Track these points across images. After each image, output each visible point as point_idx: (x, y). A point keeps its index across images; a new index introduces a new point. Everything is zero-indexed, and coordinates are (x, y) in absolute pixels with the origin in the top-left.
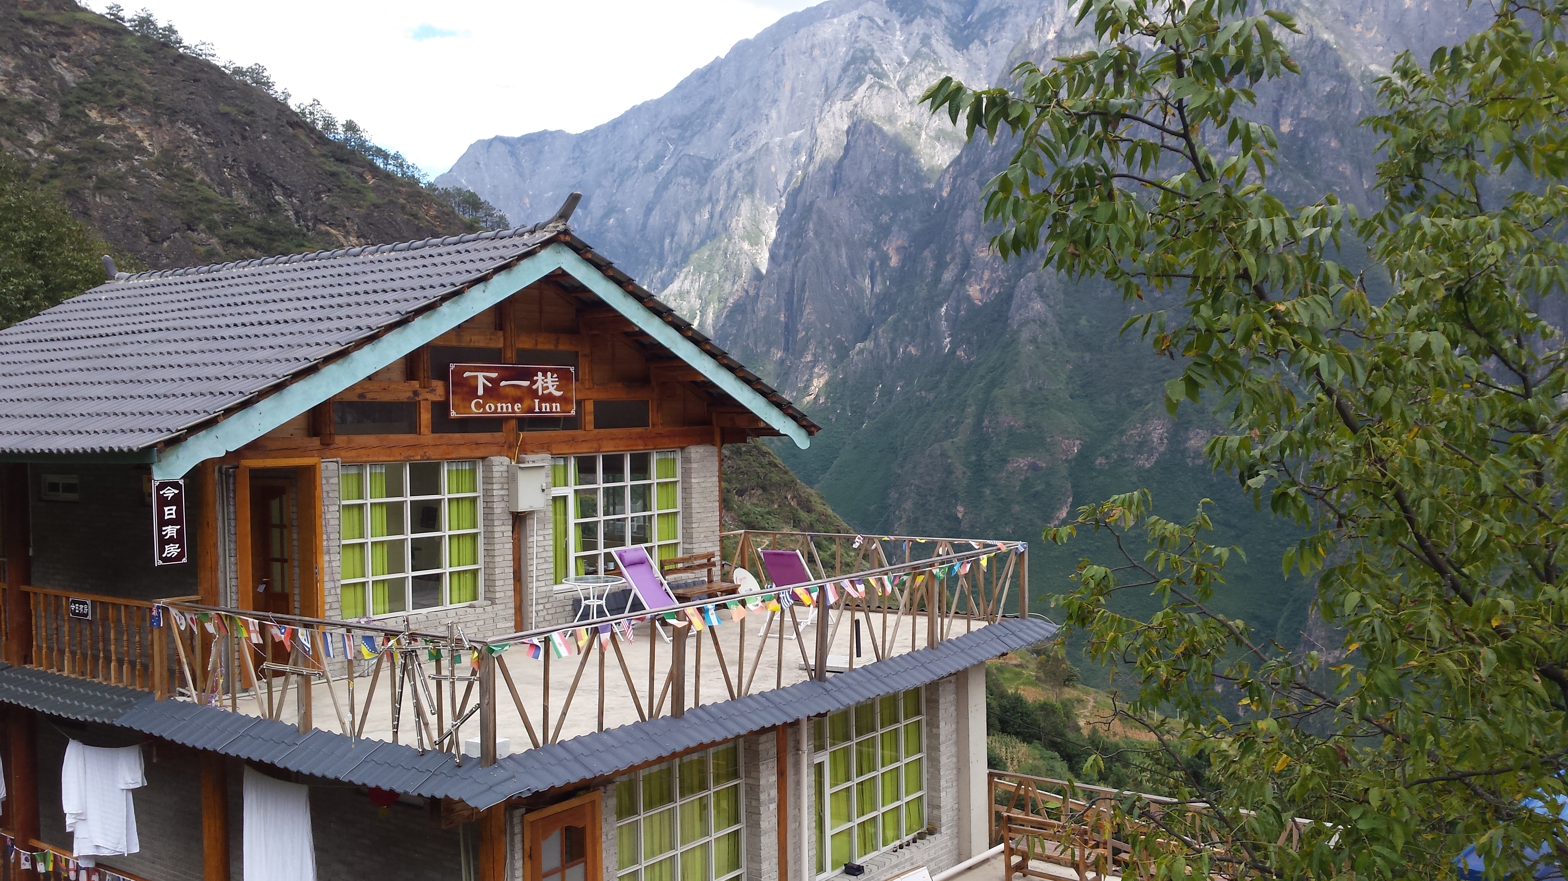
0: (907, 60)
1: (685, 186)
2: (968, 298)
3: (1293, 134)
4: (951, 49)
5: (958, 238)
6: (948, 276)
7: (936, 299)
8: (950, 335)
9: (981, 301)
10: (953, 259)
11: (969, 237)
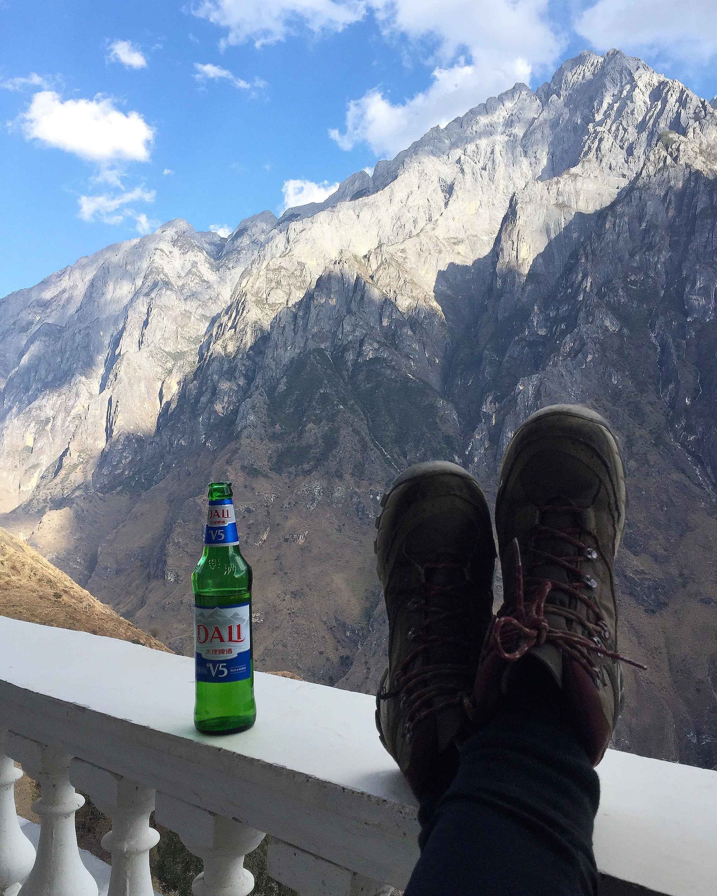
0: (183, 275)
1: (45, 342)
2: (215, 412)
3: (390, 326)
4: (210, 271)
5: (209, 378)
6: (203, 399)
7: (196, 413)
8: (205, 434)
9: (223, 414)
10: (206, 390)
11: (215, 377)
